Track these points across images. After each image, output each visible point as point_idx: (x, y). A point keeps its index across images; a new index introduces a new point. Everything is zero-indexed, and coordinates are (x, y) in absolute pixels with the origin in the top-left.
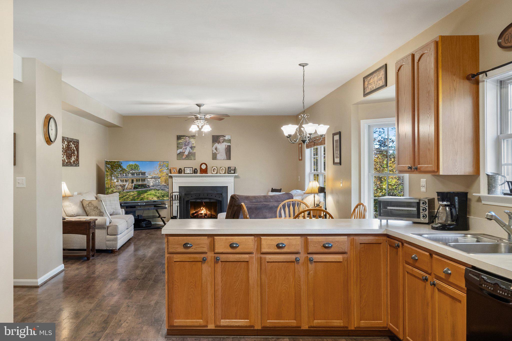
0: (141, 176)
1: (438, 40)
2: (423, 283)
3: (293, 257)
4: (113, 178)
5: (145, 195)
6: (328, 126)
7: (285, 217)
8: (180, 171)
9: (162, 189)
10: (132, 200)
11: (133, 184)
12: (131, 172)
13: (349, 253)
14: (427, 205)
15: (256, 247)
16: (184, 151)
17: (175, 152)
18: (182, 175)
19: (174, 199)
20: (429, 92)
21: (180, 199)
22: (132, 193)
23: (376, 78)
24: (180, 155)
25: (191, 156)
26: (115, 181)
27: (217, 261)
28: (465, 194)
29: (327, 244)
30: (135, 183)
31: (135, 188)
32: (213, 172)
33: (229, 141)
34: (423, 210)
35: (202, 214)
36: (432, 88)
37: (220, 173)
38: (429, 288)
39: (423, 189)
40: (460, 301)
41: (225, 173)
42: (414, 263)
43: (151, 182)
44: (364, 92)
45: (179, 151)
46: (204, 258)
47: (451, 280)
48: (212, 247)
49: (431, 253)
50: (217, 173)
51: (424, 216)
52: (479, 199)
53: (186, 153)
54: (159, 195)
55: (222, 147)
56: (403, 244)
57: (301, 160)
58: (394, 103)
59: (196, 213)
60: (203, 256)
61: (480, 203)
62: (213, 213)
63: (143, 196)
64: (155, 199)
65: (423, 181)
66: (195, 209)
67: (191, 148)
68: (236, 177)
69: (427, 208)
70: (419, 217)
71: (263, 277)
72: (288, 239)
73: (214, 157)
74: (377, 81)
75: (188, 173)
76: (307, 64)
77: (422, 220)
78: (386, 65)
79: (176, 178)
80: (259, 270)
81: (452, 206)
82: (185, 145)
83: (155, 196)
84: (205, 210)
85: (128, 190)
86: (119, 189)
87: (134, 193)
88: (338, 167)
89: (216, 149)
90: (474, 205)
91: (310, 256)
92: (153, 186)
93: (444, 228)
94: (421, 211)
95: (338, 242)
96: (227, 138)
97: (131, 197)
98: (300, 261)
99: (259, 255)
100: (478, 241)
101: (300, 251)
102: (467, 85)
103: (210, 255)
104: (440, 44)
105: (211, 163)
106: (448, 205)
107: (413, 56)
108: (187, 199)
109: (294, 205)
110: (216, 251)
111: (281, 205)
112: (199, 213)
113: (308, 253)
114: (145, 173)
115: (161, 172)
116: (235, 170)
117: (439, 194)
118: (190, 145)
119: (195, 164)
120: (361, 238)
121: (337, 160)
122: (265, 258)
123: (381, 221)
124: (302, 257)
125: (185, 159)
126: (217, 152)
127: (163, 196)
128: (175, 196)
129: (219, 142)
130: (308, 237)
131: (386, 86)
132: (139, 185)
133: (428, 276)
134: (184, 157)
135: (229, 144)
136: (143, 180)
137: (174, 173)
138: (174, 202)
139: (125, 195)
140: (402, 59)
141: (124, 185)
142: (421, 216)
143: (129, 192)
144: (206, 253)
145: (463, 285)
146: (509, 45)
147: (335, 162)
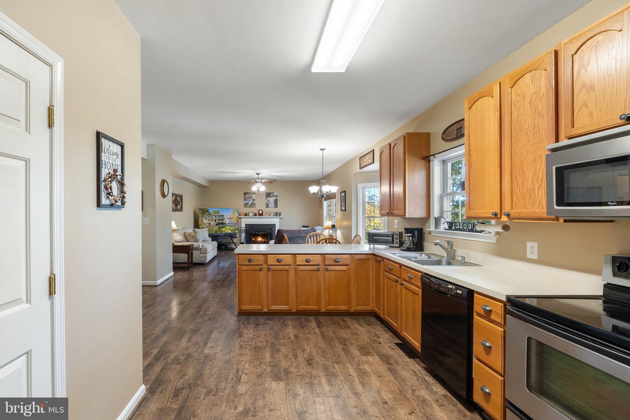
0: (221, 217)
1: (405, 135)
2: (396, 284)
3: (316, 267)
4: (203, 218)
5: (224, 229)
6: (338, 188)
7: (311, 243)
8: (246, 215)
9: (234, 226)
10: (215, 232)
11: (216, 223)
12: (215, 215)
13: (350, 266)
14: (398, 236)
15: (293, 262)
16: (248, 202)
17: (242, 202)
18: (247, 217)
19: (242, 232)
20: (400, 167)
21: (246, 232)
22: (215, 228)
23: (367, 158)
24: (246, 205)
25: (252, 205)
26: (205, 220)
27: (269, 270)
28: (422, 229)
29: (337, 259)
30: (217, 221)
31: (217, 225)
32: (266, 215)
33: (276, 196)
34: (396, 239)
35: (259, 241)
36: (402, 165)
37: (271, 216)
38: (399, 286)
39: (396, 226)
40: (418, 294)
41: (274, 216)
42: (390, 271)
43: (227, 221)
44: (360, 166)
45: (245, 202)
46: (261, 268)
47: (413, 281)
48: (266, 261)
49: (401, 265)
50: (269, 216)
51: (396, 243)
52: (430, 233)
53: (250, 203)
54: (232, 229)
55: (272, 200)
56: (383, 260)
57: (321, 208)
58: (378, 174)
59: (255, 240)
60: (260, 267)
61: (430, 235)
62: (266, 240)
63: (222, 230)
64: (230, 232)
65: (396, 221)
66: (255, 237)
67: (253, 200)
68: (280, 218)
69: (398, 238)
70: (393, 243)
71: (297, 279)
72: (313, 256)
73: (267, 206)
74: (368, 160)
75: (251, 216)
76: (325, 149)
77: (395, 245)
78: (374, 150)
79: (243, 219)
80: (295, 276)
81: (413, 236)
82: (249, 199)
83: (230, 229)
84: (261, 238)
85: (213, 226)
86: (207, 225)
87: (216, 228)
88: (344, 212)
89: (268, 201)
90: (426, 236)
91: (326, 267)
92: (228, 224)
93: (408, 250)
94: (395, 240)
95: (343, 258)
96: (275, 194)
97: (214, 230)
98: (320, 270)
99: (295, 266)
100: (429, 258)
101: (320, 264)
102: (423, 162)
103: (265, 266)
104: (406, 137)
105: (265, 210)
106: (411, 236)
107: (390, 145)
108: (250, 232)
109: (316, 236)
110: (268, 264)
111: (308, 236)
112: (257, 240)
113: (325, 265)
114: (223, 215)
115: (233, 215)
116: (280, 214)
117: (405, 229)
118: (252, 199)
119: (255, 210)
120: (358, 256)
121: (343, 208)
122: (299, 268)
123: (370, 246)
124: (322, 267)
125: (249, 207)
126: (269, 203)
127: (235, 230)
128: (243, 230)
129: (270, 197)
130: (325, 255)
131: (374, 163)
132: (220, 223)
133: (398, 279)
134: (248, 206)
135: (276, 198)
136: (222, 220)
137: (242, 216)
138: (242, 233)
139: (211, 229)
140: (384, 147)
141: (210, 223)
142: (395, 242)
143: (213, 227)
144: (262, 265)
145: (420, 284)
146: (448, 138)
147: (342, 209)
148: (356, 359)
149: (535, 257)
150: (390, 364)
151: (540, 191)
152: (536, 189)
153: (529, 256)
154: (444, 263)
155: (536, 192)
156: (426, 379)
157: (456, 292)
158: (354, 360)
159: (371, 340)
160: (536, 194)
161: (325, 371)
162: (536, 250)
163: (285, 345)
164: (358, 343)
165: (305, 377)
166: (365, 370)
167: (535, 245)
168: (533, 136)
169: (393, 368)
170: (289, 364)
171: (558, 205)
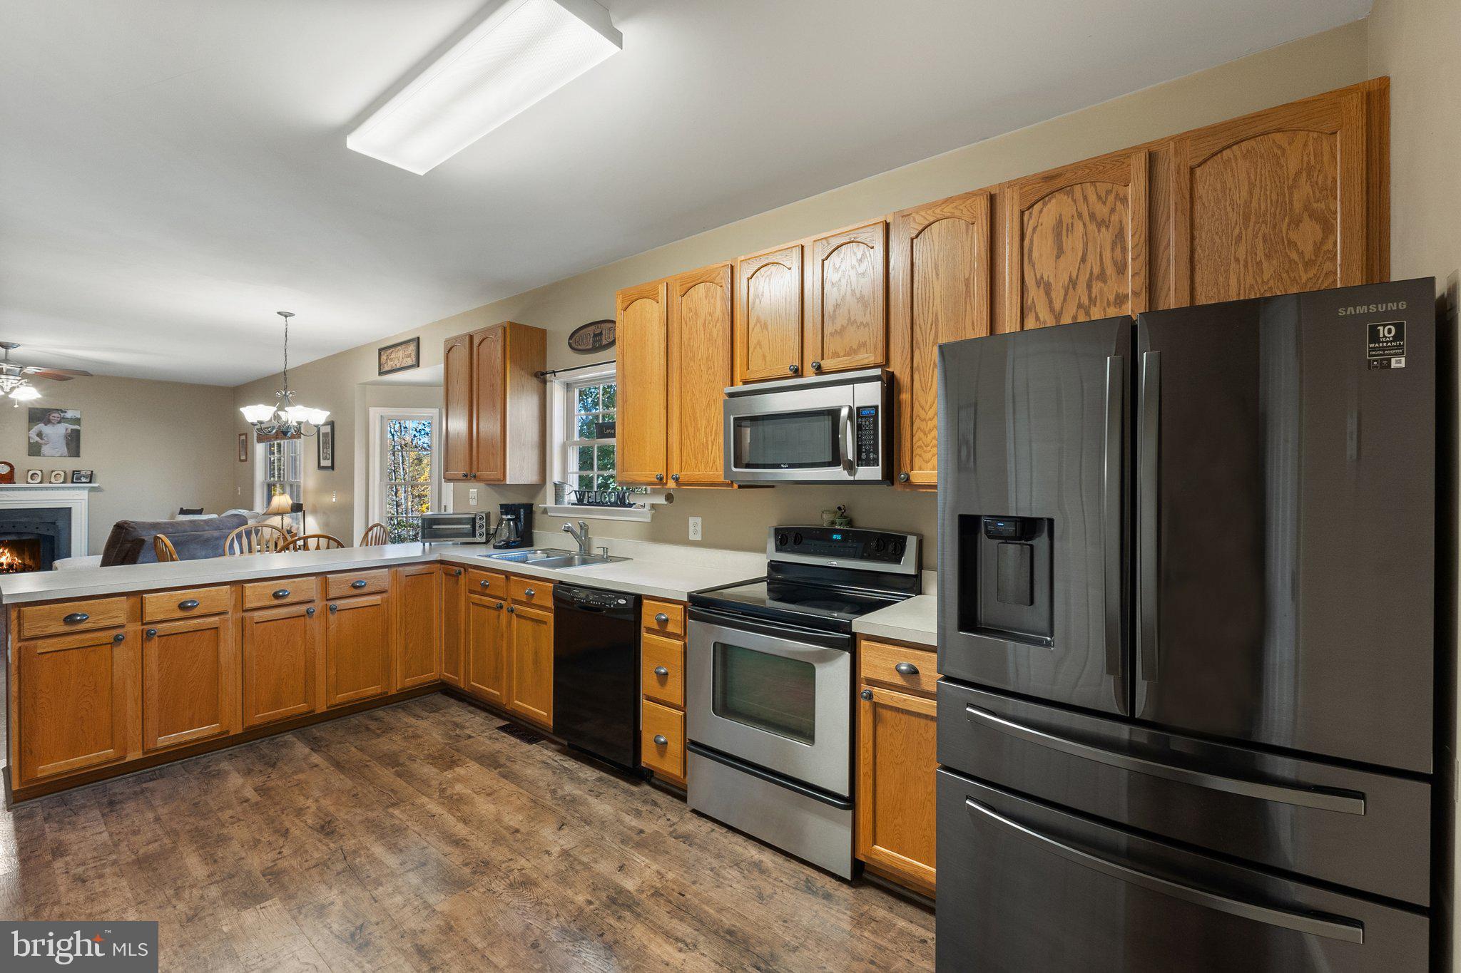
1: (506, 325)
2: (497, 613)
3: (303, 608)
13: (390, 591)
14: (484, 520)
15: (233, 602)
20: (493, 385)
23: (401, 354)
27: (148, 636)
28: (531, 505)
29: (358, 582)
32: (31, 481)
33: (76, 421)
34: (480, 526)
35: (2, 564)
36: (499, 381)
37: (50, 483)
38: (504, 614)
39: (473, 502)
40: (545, 623)
41: (64, 482)
42: (484, 590)
44: (380, 369)
46: (117, 636)
47: (535, 601)
48: (139, 613)
49: (508, 575)
50: (41, 483)
51: (480, 535)
52: (545, 511)
55: (56, 432)
56: (465, 570)
57: (246, 460)
58: (442, 391)
60: (115, 632)
61: (545, 515)
65: (473, 491)
68: (93, 490)
69: (484, 524)
70: (474, 536)
71: (248, 648)
72: (294, 582)
73: (35, 450)
74: (400, 357)
76: (292, 315)
77: (478, 539)
78: (418, 338)
80: (239, 638)
81: (516, 520)
84: (8, 555)
88: (329, 472)
89: (39, 435)
90: (538, 518)
91: (331, 603)
93: (508, 545)
94: (477, 528)
95: (375, 577)
96: (70, 415)
98: (314, 613)
99: (240, 614)
100: (548, 557)
101: (315, 598)
102: (535, 382)
103: (134, 628)
104: (508, 330)
105: (25, 463)
106: (511, 520)
107: (471, 337)
110: (148, 619)
111: (233, 534)
113: (327, 600)
116: (91, 478)
117: (502, 506)
120: (407, 568)
121: (327, 463)
122: (253, 618)
123: (424, 545)
124: (318, 606)
126: (41, 441)
129: (48, 422)
130: (328, 576)
131: (418, 366)
133: (502, 602)
135: (76, 427)
140: (456, 338)
142: (478, 534)
144: (123, 626)
145: (550, 603)
146: (580, 347)
147: (322, 465)
148: (434, 783)
149: (698, 538)
150: (500, 766)
151: (714, 447)
152: (710, 443)
153: (692, 537)
154: (577, 562)
155: (710, 448)
156: (566, 766)
157: (618, 603)
158: (429, 786)
159: (450, 738)
160: (710, 451)
161: (373, 832)
162: (699, 528)
163: (239, 820)
164: (426, 752)
165: (329, 863)
166: (458, 794)
167: (699, 520)
168: (707, 371)
169: (508, 770)
170: (273, 855)
171: (735, 467)
